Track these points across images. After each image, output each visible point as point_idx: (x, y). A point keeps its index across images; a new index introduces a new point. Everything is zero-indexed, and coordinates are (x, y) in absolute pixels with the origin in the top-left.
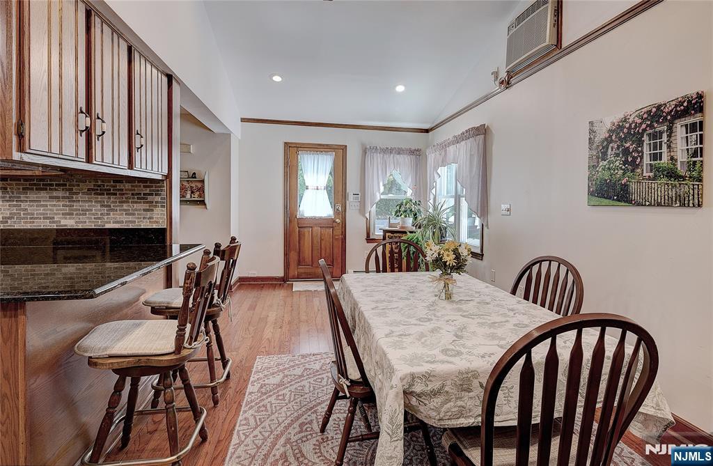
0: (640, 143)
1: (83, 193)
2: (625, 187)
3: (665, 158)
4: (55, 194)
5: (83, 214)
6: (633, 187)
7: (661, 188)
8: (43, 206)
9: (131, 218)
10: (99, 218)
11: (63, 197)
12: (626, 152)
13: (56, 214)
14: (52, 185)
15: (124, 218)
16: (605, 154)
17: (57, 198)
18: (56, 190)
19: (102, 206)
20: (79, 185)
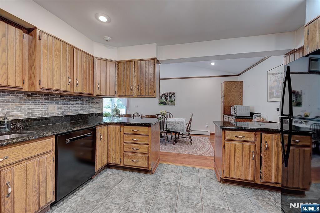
0: (168, 97)
1: (85, 102)
2: (165, 103)
3: (171, 99)
4: (78, 102)
5: (85, 109)
6: (167, 103)
7: (170, 103)
8: (75, 106)
9: (96, 110)
10: (89, 110)
11: (80, 103)
12: (165, 98)
13: (79, 109)
14: (77, 99)
15: (94, 110)
16: (162, 98)
17: (79, 103)
18: (78, 101)
19: (90, 106)
20: (84, 99)
